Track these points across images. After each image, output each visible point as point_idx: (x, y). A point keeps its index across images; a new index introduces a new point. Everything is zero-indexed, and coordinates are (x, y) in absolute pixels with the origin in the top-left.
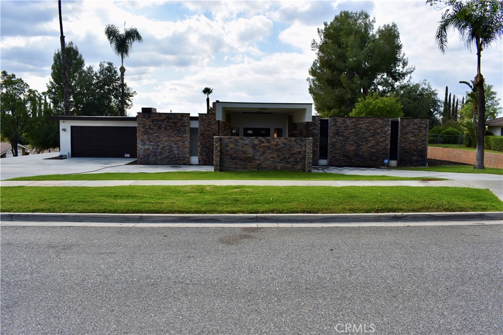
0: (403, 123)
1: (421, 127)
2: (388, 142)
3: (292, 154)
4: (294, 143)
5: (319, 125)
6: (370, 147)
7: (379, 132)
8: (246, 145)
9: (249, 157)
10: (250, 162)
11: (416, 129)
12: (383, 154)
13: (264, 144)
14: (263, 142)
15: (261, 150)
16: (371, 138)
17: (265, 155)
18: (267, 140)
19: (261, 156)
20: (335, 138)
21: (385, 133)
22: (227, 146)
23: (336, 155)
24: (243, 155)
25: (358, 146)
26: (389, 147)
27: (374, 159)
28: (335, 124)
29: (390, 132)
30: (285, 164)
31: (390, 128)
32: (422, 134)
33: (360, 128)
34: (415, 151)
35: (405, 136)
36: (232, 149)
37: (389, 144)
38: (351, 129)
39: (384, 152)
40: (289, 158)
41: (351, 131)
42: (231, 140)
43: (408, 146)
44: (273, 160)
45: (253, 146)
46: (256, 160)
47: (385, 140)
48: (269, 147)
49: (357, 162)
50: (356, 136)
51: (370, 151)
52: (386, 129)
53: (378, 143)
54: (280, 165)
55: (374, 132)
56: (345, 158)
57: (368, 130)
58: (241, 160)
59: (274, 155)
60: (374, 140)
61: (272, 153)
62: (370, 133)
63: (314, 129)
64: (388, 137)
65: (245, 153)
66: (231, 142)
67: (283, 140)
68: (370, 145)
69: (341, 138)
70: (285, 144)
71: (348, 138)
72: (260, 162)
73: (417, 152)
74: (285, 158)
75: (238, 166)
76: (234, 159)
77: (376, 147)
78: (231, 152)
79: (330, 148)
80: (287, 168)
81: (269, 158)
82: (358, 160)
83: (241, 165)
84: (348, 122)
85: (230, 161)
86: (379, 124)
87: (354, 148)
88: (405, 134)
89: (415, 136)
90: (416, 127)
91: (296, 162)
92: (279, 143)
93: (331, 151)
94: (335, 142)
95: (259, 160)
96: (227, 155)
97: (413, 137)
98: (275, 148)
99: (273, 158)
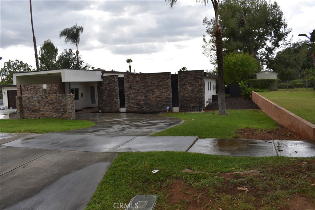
0: (181, 76)
1: (197, 78)
2: (170, 92)
3: (61, 106)
4: (61, 98)
5: (118, 82)
6: (156, 97)
7: (162, 84)
8: (35, 101)
9: (37, 109)
10: (38, 113)
11: (193, 80)
12: (166, 102)
13: (44, 100)
14: (44, 99)
15: (43, 104)
16: (155, 90)
17: (46, 108)
18: (46, 97)
19: (44, 108)
20: (129, 91)
21: (166, 85)
22: (25, 102)
23: (131, 104)
24: (34, 108)
25: (146, 97)
26: (171, 96)
27: (160, 106)
28: (129, 80)
29: (171, 84)
30: (57, 113)
31: (171, 81)
32: (198, 84)
33: (147, 82)
34: (193, 98)
35: (184, 87)
36: (27, 104)
37: (171, 93)
38: (140, 84)
39: (167, 100)
40: (60, 109)
41: (140, 85)
42: (27, 98)
43: (187, 95)
44: (50, 111)
45: (38, 101)
46: (41, 111)
47: (167, 91)
48: (47, 101)
49: (148, 109)
50: (145, 89)
51: (156, 100)
52: (167, 82)
53: (161, 94)
54: (55, 115)
55: (158, 85)
56: (138, 107)
57: (154, 83)
58: (33, 111)
59: (51, 108)
60: (158, 91)
61: (49, 106)
62: (155, 85)
63: (114, 85)
64: (169, 88)
65: (35, 106)
66: (27, 99)
67: (54, 96)
68: (155, 95)
69: (134, 91)
70: (56, 99)
71: (138, 90)
72: (43, 112)
73: (195, 99)
74: (57, 109)
75: (32, 115)
76: (29, 111)
77: (160, 97)
78: (28, 106)
79: (127, 99)
80: (59, 116)
81: (48, 109)
82: (148, 108)
83: (33, 114)
84: (138, 78)
85: (28, 112)
86: (162, 78)
87: (143, 98)
88: (183, 85)
89: (192, 86)
90: (193, 78)
91: (64, 112)
92: (53, 98)
93: (127, 101)
94: (129, 94)
95: (43, 111)
96: (26, 108)
97: (190, 87)
98: (50, 102)
99: (50, 109)
